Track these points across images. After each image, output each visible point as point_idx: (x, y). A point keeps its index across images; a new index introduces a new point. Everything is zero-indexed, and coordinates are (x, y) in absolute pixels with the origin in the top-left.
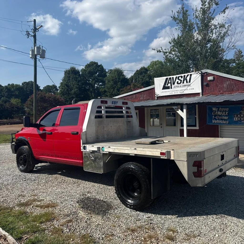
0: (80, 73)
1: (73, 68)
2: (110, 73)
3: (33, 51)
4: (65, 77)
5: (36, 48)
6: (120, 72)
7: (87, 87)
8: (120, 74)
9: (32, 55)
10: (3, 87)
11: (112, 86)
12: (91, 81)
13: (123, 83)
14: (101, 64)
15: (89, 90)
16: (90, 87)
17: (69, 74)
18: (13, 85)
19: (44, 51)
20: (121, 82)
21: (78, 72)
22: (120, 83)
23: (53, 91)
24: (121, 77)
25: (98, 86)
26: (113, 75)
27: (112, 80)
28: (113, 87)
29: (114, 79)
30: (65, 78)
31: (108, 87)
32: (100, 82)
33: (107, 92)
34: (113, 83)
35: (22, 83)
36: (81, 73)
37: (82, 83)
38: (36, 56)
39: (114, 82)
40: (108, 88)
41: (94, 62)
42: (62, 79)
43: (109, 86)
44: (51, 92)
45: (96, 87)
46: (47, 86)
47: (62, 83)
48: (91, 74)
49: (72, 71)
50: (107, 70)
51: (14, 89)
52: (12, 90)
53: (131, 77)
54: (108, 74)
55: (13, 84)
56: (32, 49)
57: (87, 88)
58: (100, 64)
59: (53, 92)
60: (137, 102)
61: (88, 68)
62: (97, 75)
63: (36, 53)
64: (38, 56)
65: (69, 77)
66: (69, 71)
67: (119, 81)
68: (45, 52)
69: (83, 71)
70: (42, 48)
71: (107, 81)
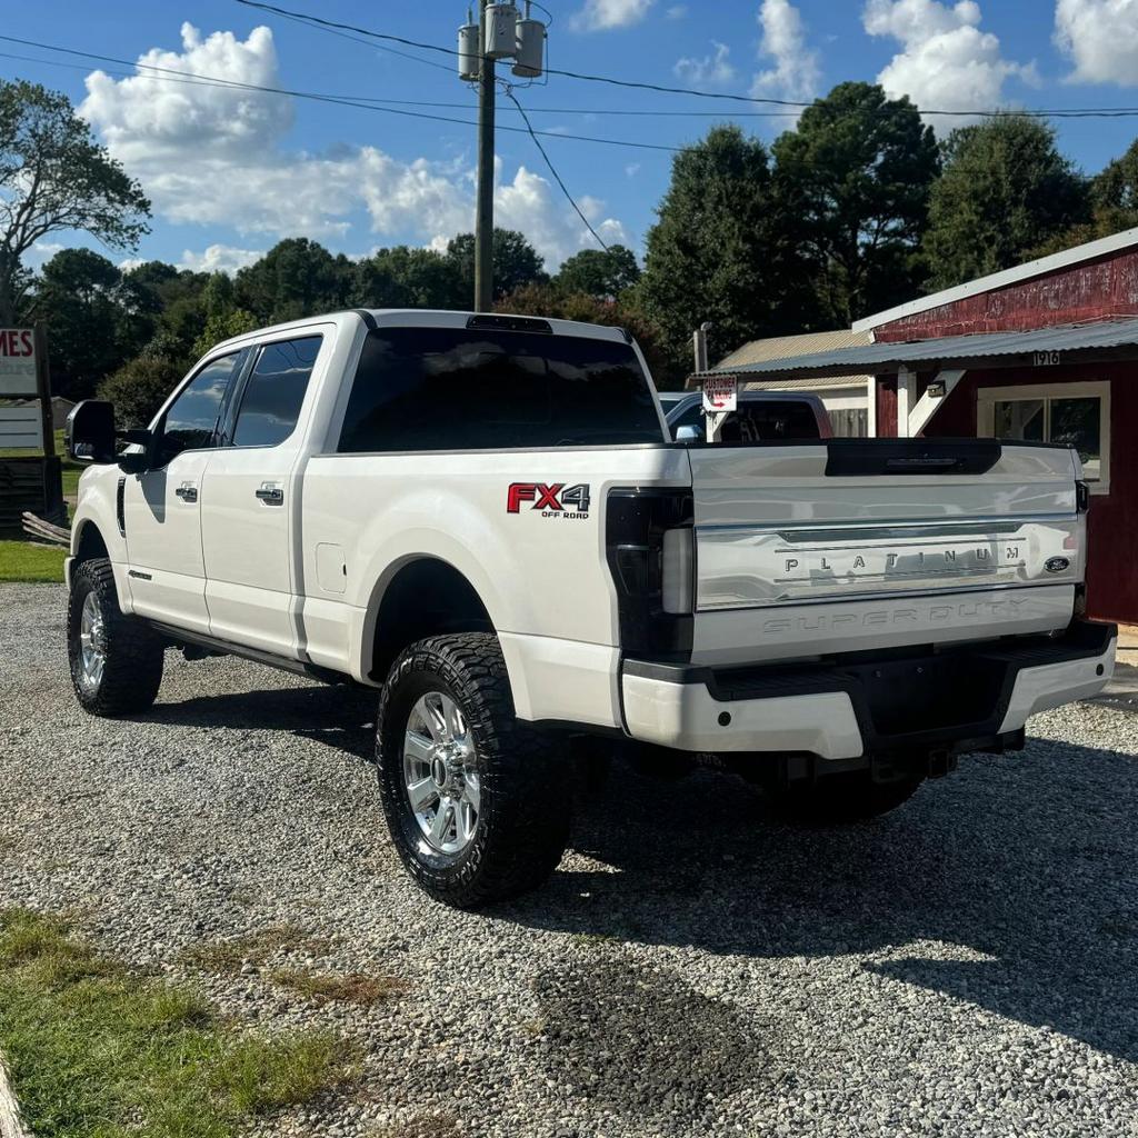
0: (765, 160)
1: (723, 133)
2: (964, 148)
3: (475, 35)
4: (675, 191)
5: (489, 13)
6: (1028, 141)
7: (806, 248)
8: (1027, 152)
9: (471, 56)
10: (352, 265)
11: (974, 235)
12: (833, 210)
13: (1046, 214)
14: (906, 98)
15: (814, 267)
16: (823, 246)
17: (699, 173)
18: (402, 254)
19: (535, 31)
20: (1028, 207)
21: (758, 157)
22: (1021, 209)
23: (616, 283)
24: (1035, 172)
25: (876, 239)
26: (976, 164)
27: (975, 195)
28: (973, 241)
29: (986, 190)
30: (673, 199)
31: (940, 244)
32: (893, 216)
33: (931, 275)
34: (977, 213)
35: (451, 242)
36: (771, 164)
37: (778, 221)
38: (490, 61)
39: (981, 209)
40: (944, 247)
41: (858, 87)
42: (660, 209)
43: (947, 235)
44: (602, 289)
45: (863, 244)
46: (580, 254)
47: (655, 236)
48: (838, 161)
49: (720, 152)
50: (941, 135)
51: (410, 276)
52: (401, 279)
53: (1107, 171)
54: (946, 160)
55: (405, 250)
56: (468, 25)
57: (807, 255)
58: (897, 97)
59: (612, 292)
60: (1104, 319)
61: (818, 125)
62: (877, 169)
63: (489, 47)
64: (502, 60)
65: (701, 192)
66: (701, 154)
67: (1016, 202)
68: (546, 36)
69: (788, 151)
70: (528, 14)
71: (934, 208)
